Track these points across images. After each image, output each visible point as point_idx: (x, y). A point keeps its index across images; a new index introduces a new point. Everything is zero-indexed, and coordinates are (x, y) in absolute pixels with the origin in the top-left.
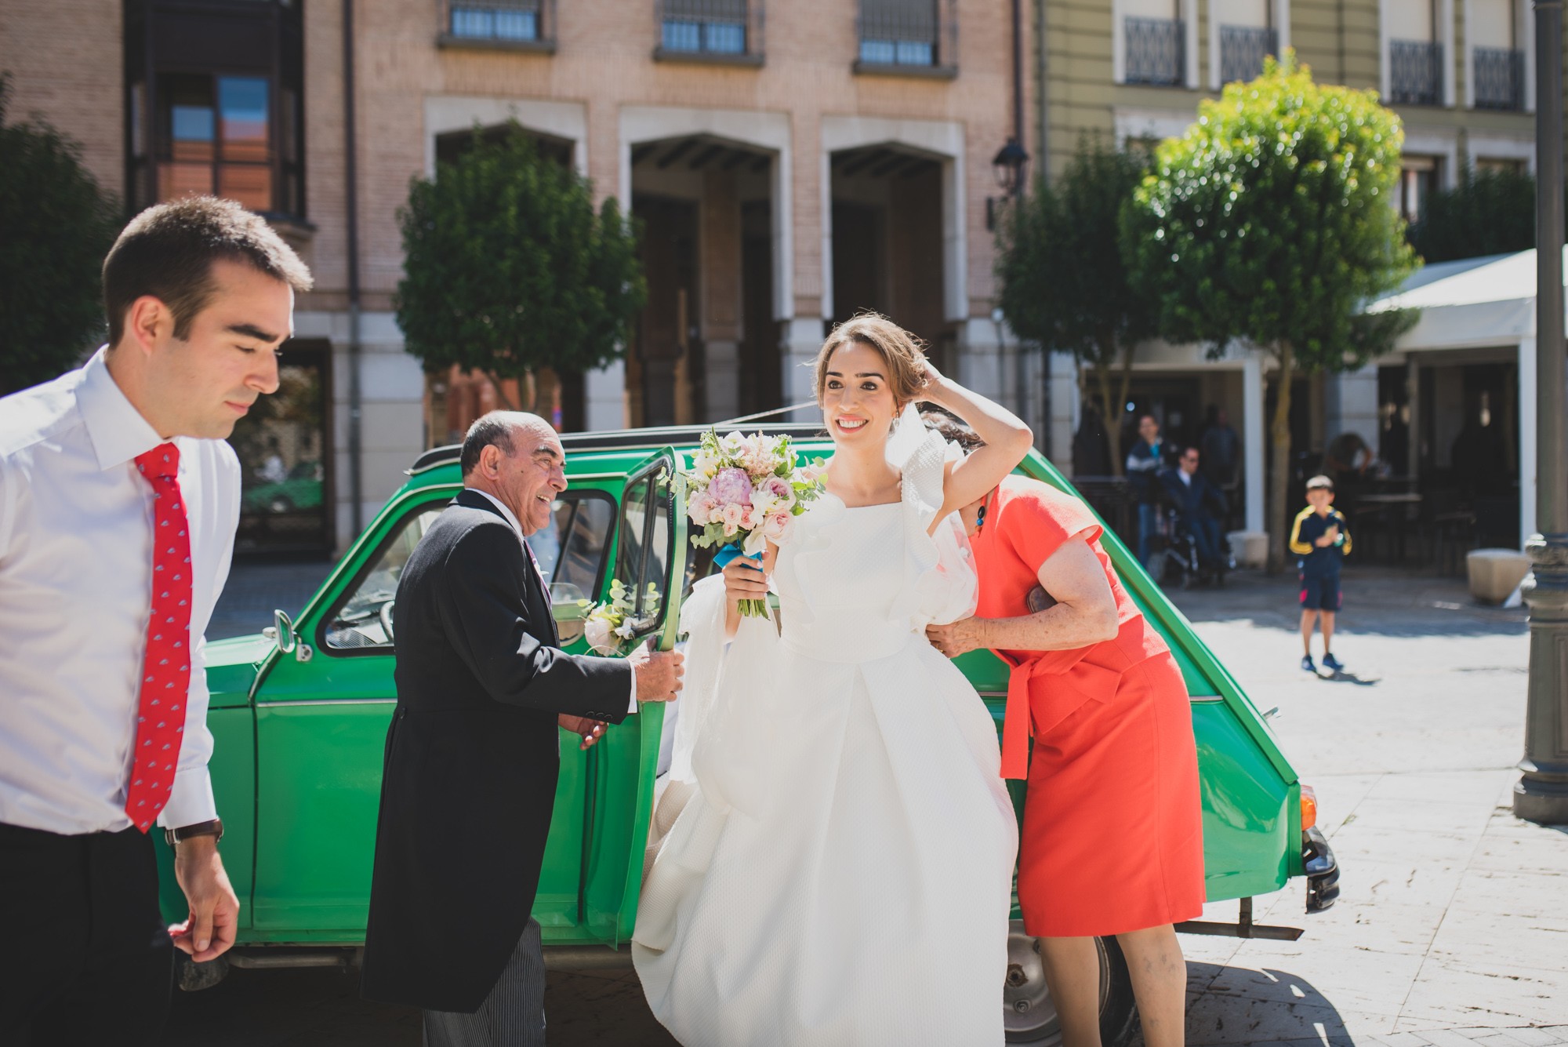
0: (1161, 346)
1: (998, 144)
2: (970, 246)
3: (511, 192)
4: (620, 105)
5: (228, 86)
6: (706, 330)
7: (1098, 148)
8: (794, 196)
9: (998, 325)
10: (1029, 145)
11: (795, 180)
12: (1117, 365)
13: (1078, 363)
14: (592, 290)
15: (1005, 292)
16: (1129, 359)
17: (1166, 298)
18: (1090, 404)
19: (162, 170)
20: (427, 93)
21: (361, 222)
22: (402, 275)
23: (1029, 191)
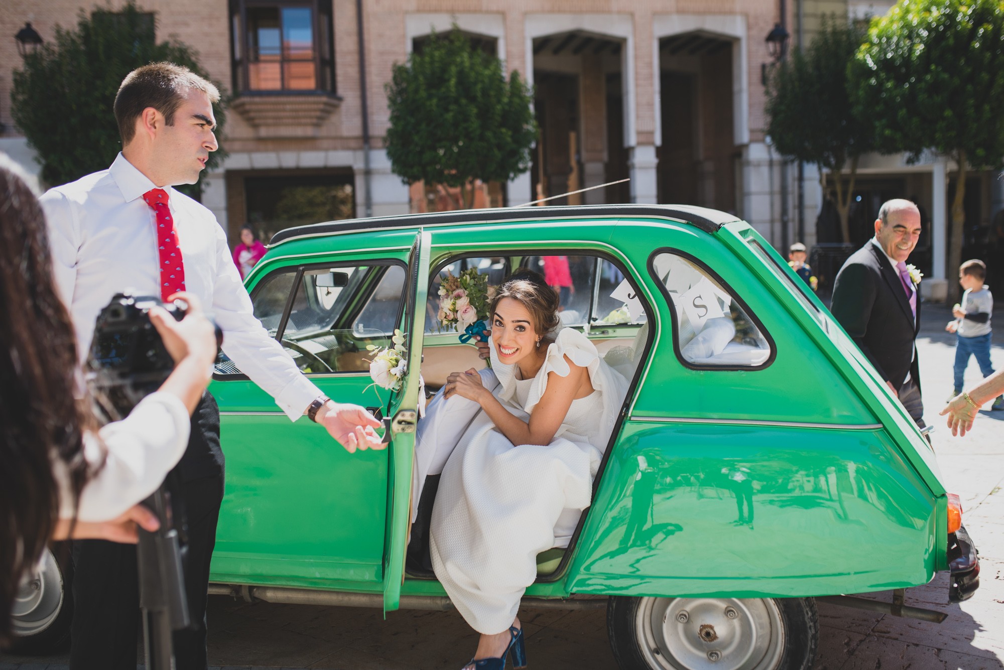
0: (876, 156)
1: (769, 28)
2: (750, 96)
3: (453, 69)
4: (525, 14)
5: (288, 14)
6: (584, 155)
7: (834, 27)
8: (636, 67)
9: (769, 147)
10: (790, 28)
11: (636, 57)
12: (846, 170)
13: (820, 169)
14: (504, 130)
15: (772, 124)
16: (854, 166)
17: (877, 124)
18: (828, 197)
19: (252, 68)
20: (407, 12)
21: (369, 94)
22: (389, 125)
23: (789, 58)
